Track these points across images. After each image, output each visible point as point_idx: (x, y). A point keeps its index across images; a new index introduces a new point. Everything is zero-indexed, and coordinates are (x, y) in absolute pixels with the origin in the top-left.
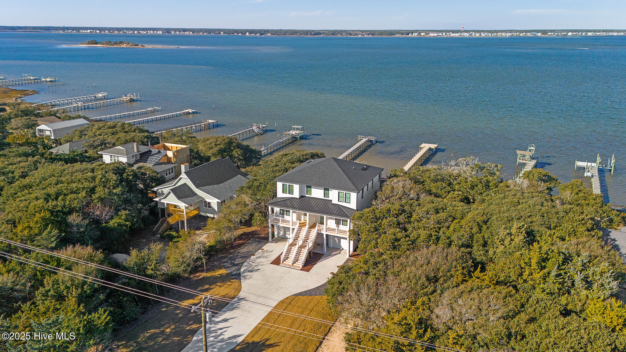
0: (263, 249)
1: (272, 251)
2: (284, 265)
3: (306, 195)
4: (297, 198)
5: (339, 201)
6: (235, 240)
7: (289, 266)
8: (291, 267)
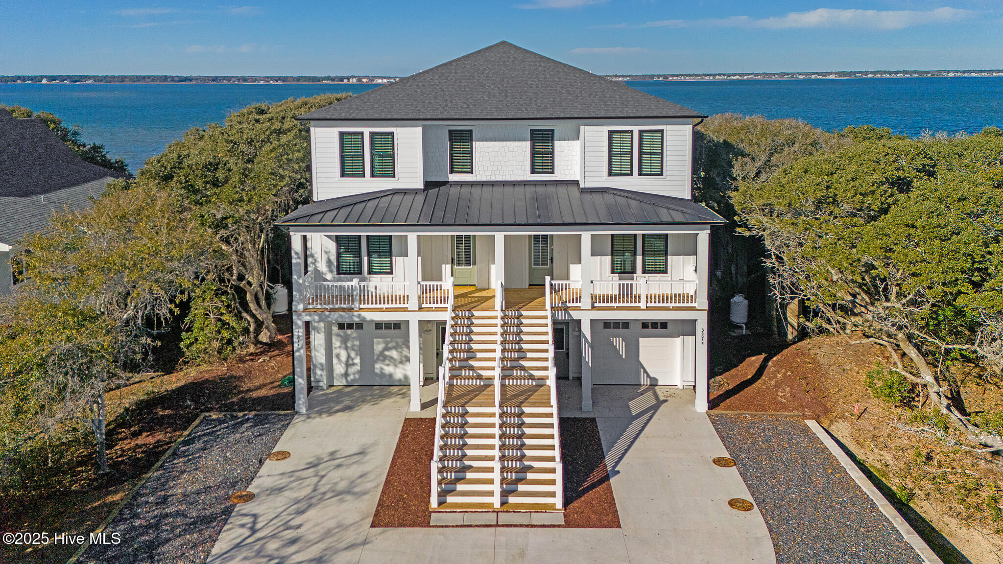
0: (284, 455)
1: (362, 453)
2: (458, 518)
3: (453, 178)
4: (416, 192)
5: (610, 174)
6: (112, 437)
7: (491, 518)
8: (504, 518)
